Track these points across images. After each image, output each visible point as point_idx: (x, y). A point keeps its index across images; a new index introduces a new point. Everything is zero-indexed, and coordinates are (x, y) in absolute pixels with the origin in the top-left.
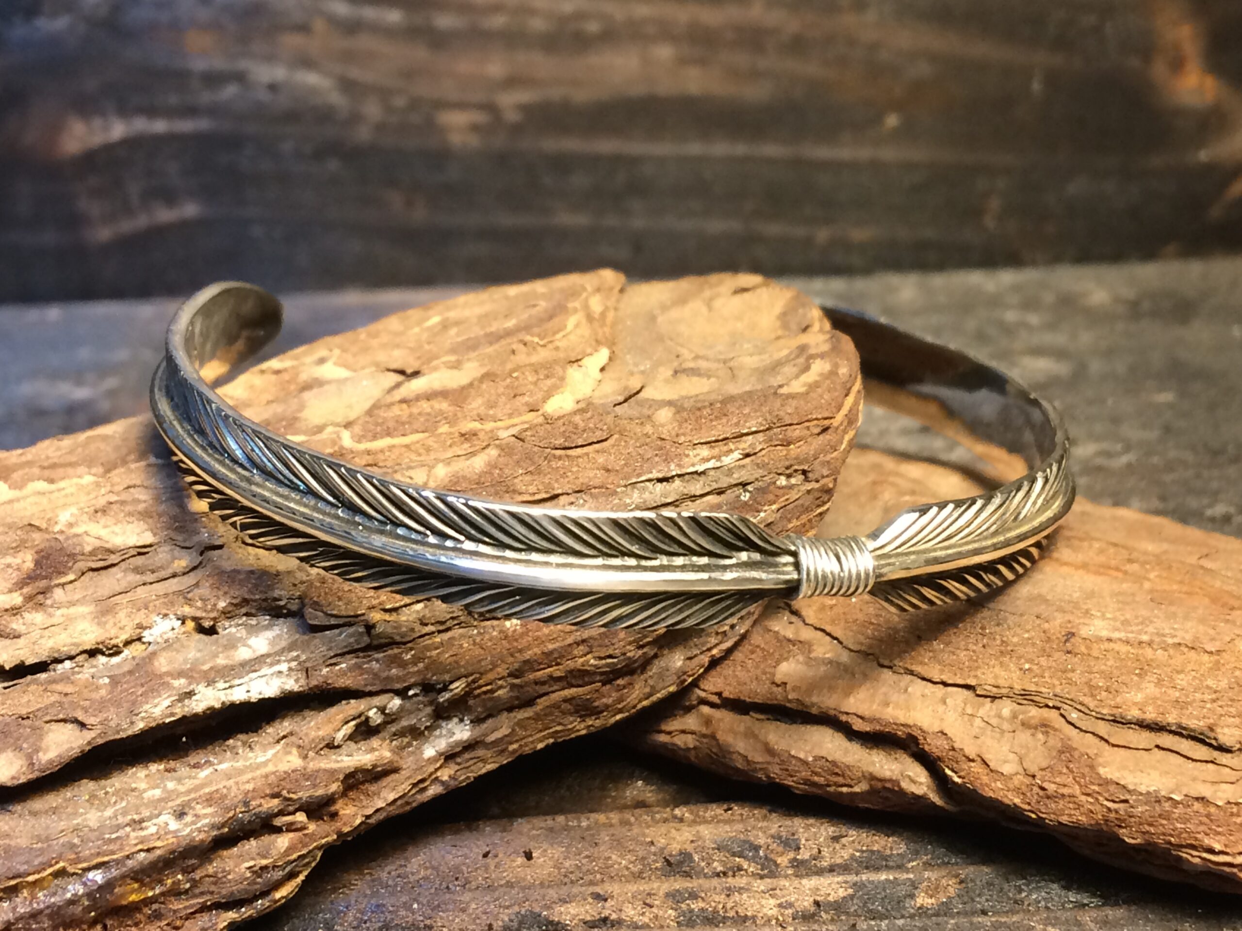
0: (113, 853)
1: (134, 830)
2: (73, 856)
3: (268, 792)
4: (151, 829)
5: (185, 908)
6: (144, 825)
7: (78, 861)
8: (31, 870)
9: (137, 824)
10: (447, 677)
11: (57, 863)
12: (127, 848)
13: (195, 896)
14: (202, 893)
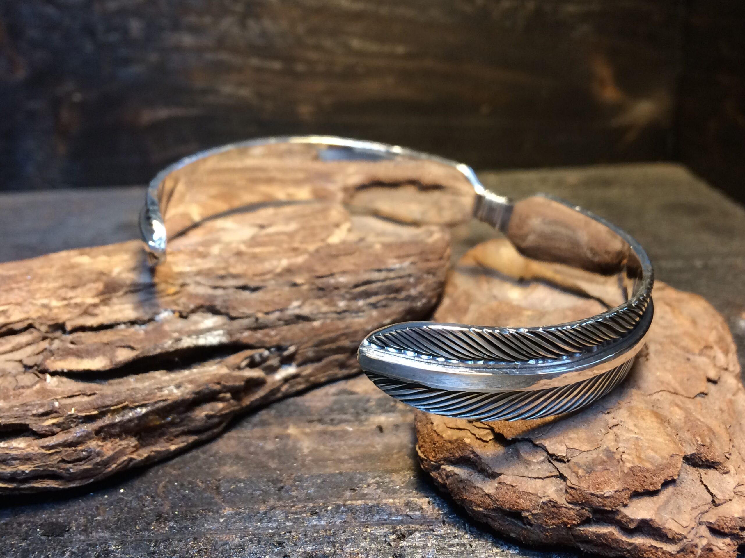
0: (149, 400)
1: (159, 391)
2: (132, 400)
3: (216, 381)
4: (166, 392)
5: (176, 431)
6: (163, 389)
7: (134, 402)
8: (113, 404)
9: (160, 389)
10: (288, 344)
11: (125, 402)
12: (156, 398)
13: (180, 426)
14: (184, 425)
